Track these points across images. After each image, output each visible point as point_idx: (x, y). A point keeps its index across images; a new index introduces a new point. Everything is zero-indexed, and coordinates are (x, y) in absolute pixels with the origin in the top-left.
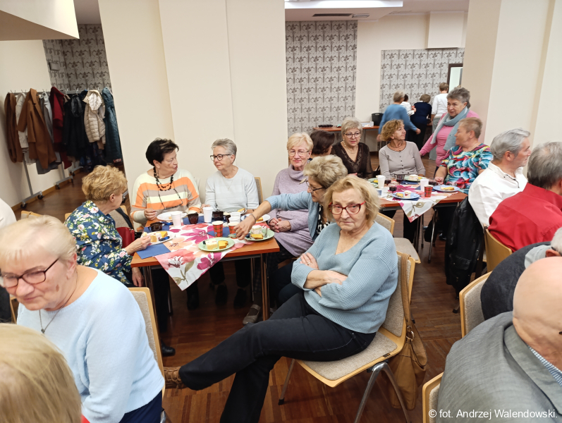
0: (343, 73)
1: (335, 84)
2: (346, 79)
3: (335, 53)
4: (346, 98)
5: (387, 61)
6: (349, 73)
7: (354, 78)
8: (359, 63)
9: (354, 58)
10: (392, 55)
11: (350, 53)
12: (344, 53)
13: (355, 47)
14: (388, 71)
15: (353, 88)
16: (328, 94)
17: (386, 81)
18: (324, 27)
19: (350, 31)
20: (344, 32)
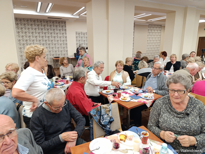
0: (62, 39)
1: (60, 42)
2: (63, 41)
3: (58, 32)
4: (64, 48)
5: (78, 35)
7: (66, 41)
8: (68, 36)
9: (66, 34)
10: (79, 33)
11: (64, 32)
12: (62, 32)
13: (66, 30)
14: (78, 39)
15: (66, 44)
16: (57, 46)
17: (78, 42)
18: (53, 22)
19: (63, 24)
20: (61, 25)
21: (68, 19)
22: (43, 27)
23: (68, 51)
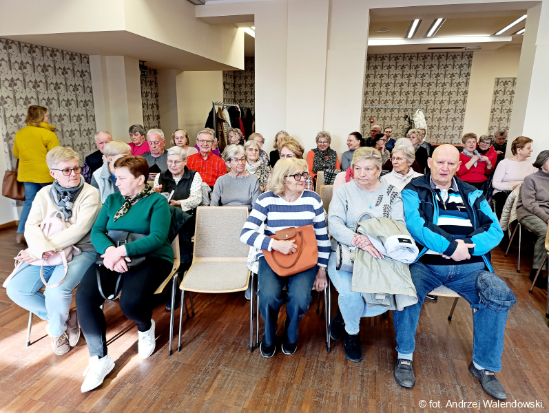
0: (454, 97)
1: (446, 106)
2: (457, 102)
3: (448, 80)
4: (454, 119)
5: (501, 87)
6: (461, 97)
7: (464, 102)
8: (471, 89)
9: (467, 84)
10: (506, 82)
11: (463, 79)
12: (456, 80)
13: (468, 74)
14: (501, 96)
15: (463, 110)
16: (437, 115)
17: (498, 106)
18: (439, 57)
19: (465, 61)
20: (459, 61)
21: (480, 46)
22: (413, 71)
23: (464, 128)
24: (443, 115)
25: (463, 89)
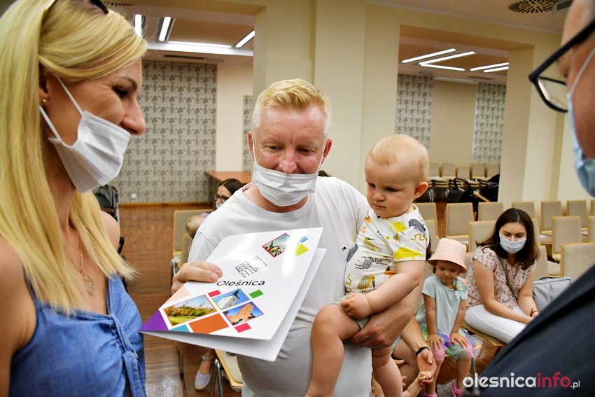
0: (202, 116)
2: (205, 121)
6: (209, 116)
7: (214, 121)
9: (214, 101)
11: (209, 95)
12: (202, 95)
13: (214, 90)
15: (214, 132)
16: (185, 136)
19: (209, 74)
20: (202, 75)
24: (192, 137)
25: (210, 105)
